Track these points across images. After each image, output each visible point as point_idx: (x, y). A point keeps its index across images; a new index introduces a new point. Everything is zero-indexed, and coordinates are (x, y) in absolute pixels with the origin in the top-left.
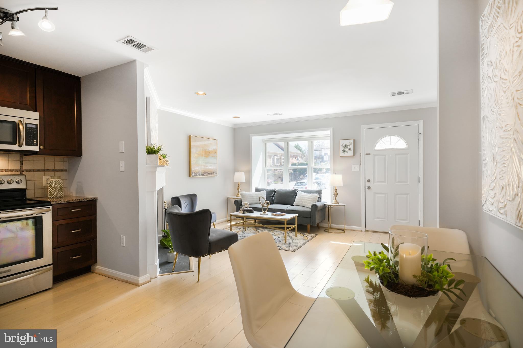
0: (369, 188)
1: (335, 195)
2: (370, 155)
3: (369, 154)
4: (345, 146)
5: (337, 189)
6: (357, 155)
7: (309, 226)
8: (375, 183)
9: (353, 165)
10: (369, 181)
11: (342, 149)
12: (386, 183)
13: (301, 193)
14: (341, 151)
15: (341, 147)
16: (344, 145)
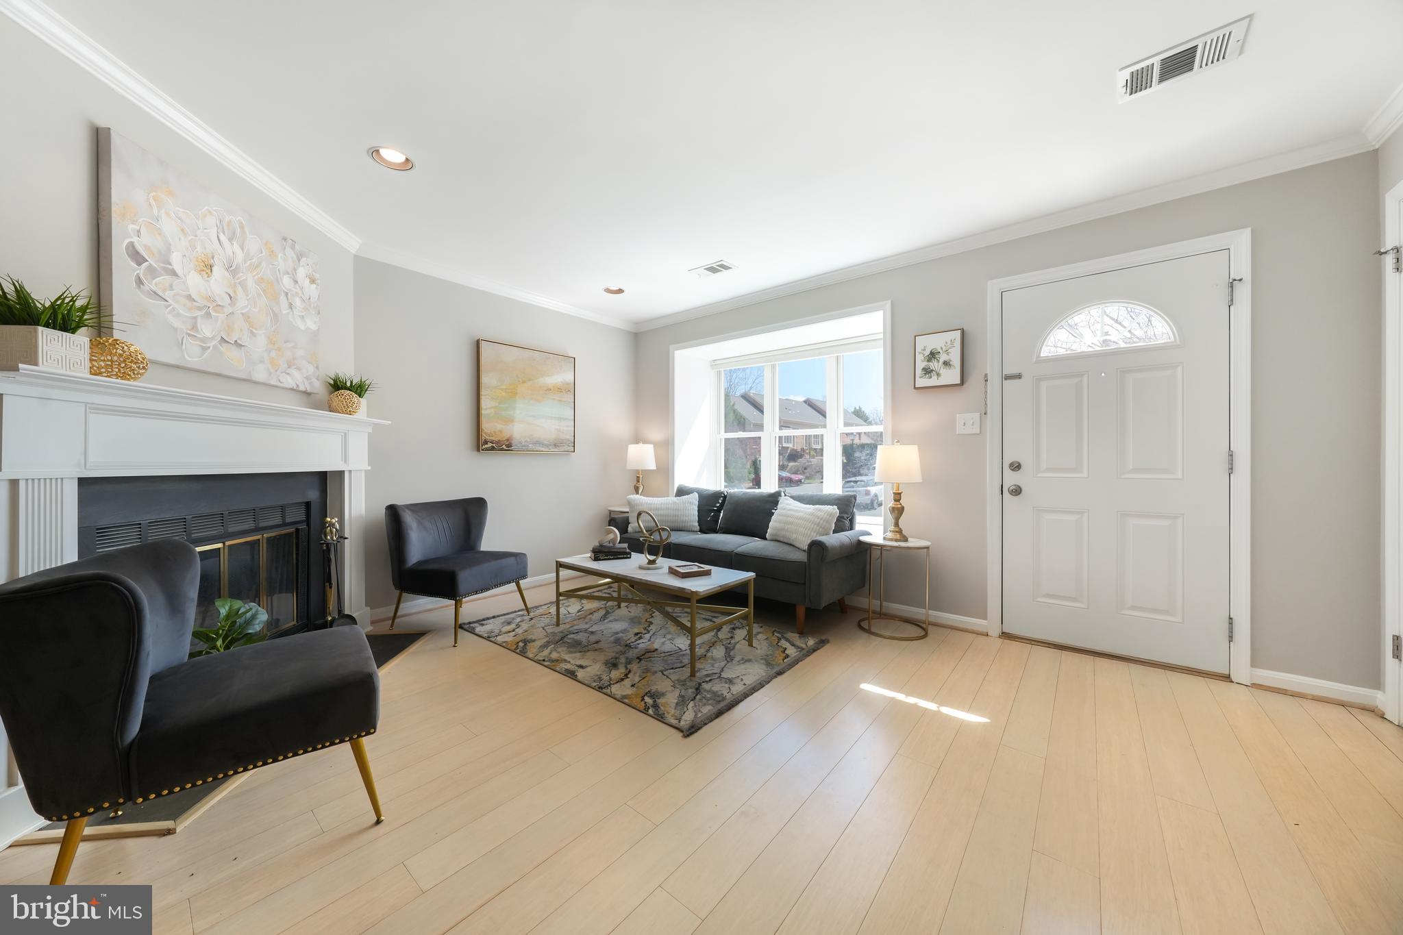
0: (1017, 491)
1: (896, 512)
2: (1020, 378)
3: (1019, 376)
4: (933, 355)
5: (900, 494)
6: (975, 379)
7: (801, 612)
8: (1040, 475)
9: (958, 415)
10: (1016, 467)
11: (921, 364)
12: (1085, 475)
13: (787, 504)
14: (919, 372)
15: (919, 358)
16: (927, 353)
